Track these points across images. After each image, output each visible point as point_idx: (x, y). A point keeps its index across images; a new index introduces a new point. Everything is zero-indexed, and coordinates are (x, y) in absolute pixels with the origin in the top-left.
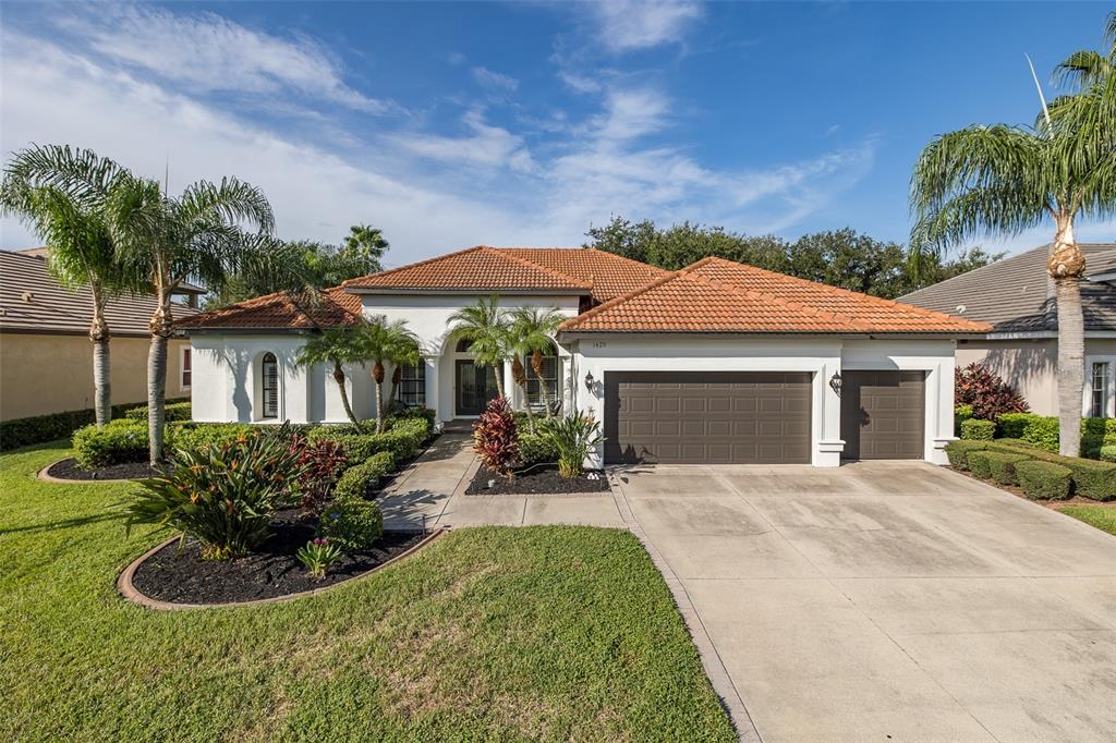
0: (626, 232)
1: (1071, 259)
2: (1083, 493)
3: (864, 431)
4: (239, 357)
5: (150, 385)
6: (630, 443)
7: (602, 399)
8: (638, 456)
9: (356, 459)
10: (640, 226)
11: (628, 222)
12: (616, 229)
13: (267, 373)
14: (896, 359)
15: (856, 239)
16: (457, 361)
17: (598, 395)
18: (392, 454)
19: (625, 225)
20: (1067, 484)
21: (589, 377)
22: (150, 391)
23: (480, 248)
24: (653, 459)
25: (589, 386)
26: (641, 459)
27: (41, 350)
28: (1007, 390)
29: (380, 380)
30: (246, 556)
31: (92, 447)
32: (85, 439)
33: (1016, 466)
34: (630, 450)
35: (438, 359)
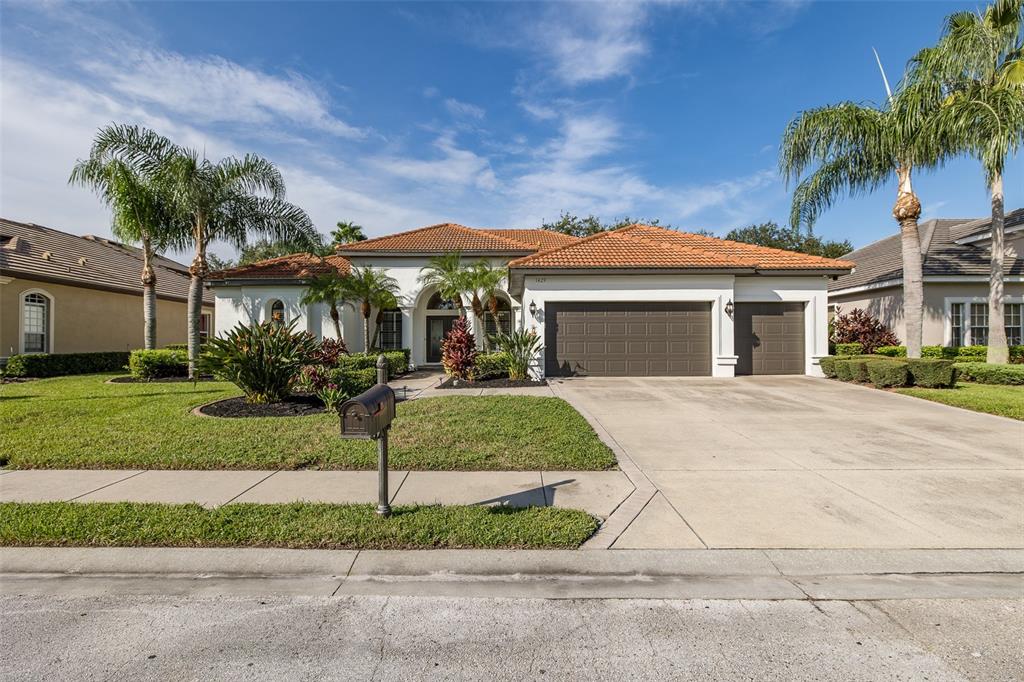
0: (574, 227)
1: (909, 204)
2: (920, 383)
3: (755, 352)
4: (253, 304)
5: (189, 315)
6: (567, 359)
7: (543, 323)
8: (572, 370)
10: (586, 221)
11: (576, 218)
12: (564, 224)
14: (780, 293)
15: (778, 232)
16: (428, 317)
17: (540, 320)
19: (573, 220)
20: (904, 373)
21: (533, 304)
22: (190, 319)
23: (447, 225)
24: (585, 372)
25: (533, 312)
26: (575, 372)
27: (94, 302)
28: (883, 329)
29: (367, 315)
30: (278, 402)
31: (146, 362)
32: (140, 356)
33: (867, 365)
34: (566, 365)
35: (412, 310)
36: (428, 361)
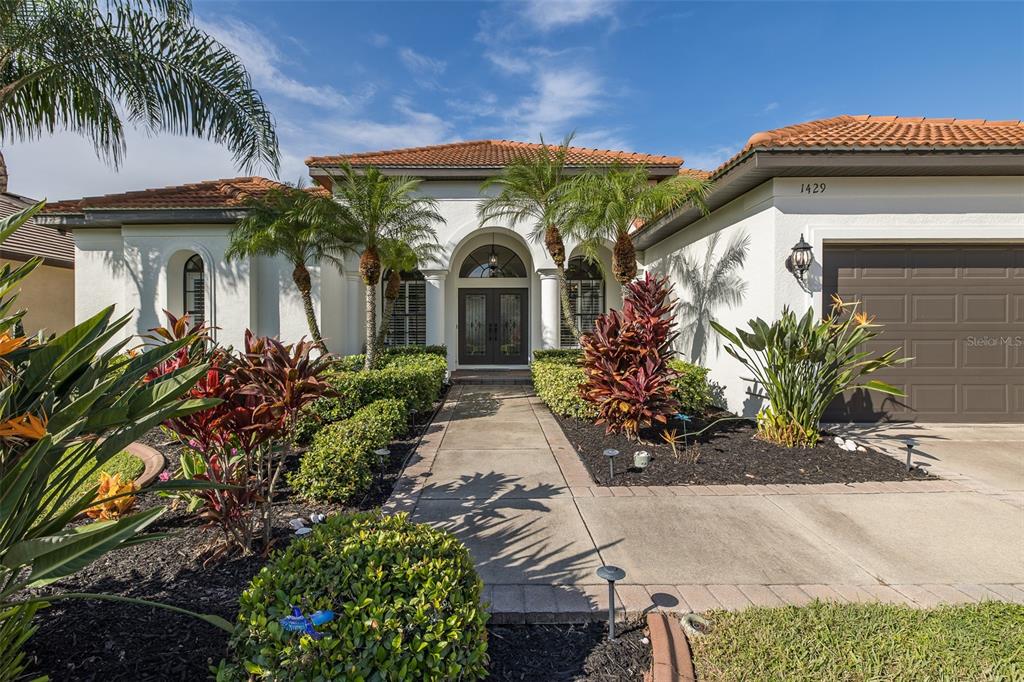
4: (145, 261)
7: (819, 294)
8: (876, 408)
9: (335, 413)
13: (191, 286)
16: (460, 289)
18: (402, 403)
21: (803, 246)
25: (798, 266)
26: (883, 413)
29: (372, 280)
34: (861, 396)
35: (443, 277)
36: (460, 364)
